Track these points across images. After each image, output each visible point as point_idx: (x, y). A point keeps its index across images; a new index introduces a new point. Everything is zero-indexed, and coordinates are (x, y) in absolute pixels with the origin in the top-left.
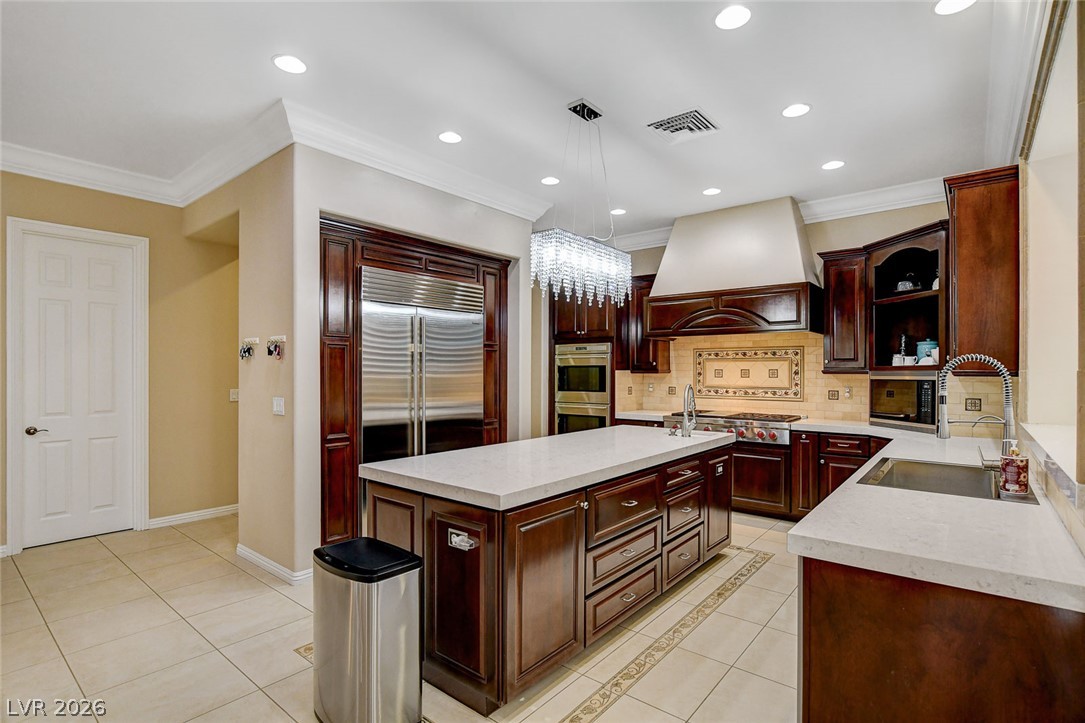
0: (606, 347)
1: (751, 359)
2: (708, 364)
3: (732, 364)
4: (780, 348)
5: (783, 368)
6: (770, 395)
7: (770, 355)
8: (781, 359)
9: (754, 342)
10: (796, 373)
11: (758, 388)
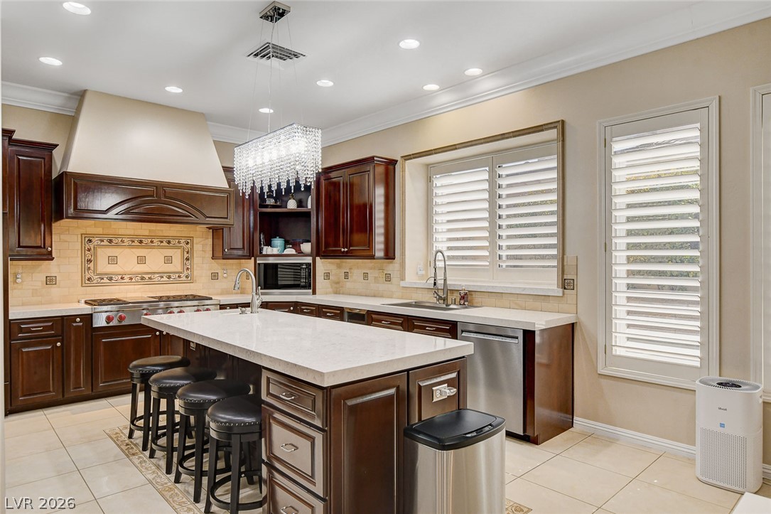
1: (147, 247)
2: (99, 251)
3: (127, 251)
4: (174, 238)
5: (177, 255)
6: (165, 279)
7: (164, 244)
8: (175, 247)
10: (187, 259)
11: (154, 273)
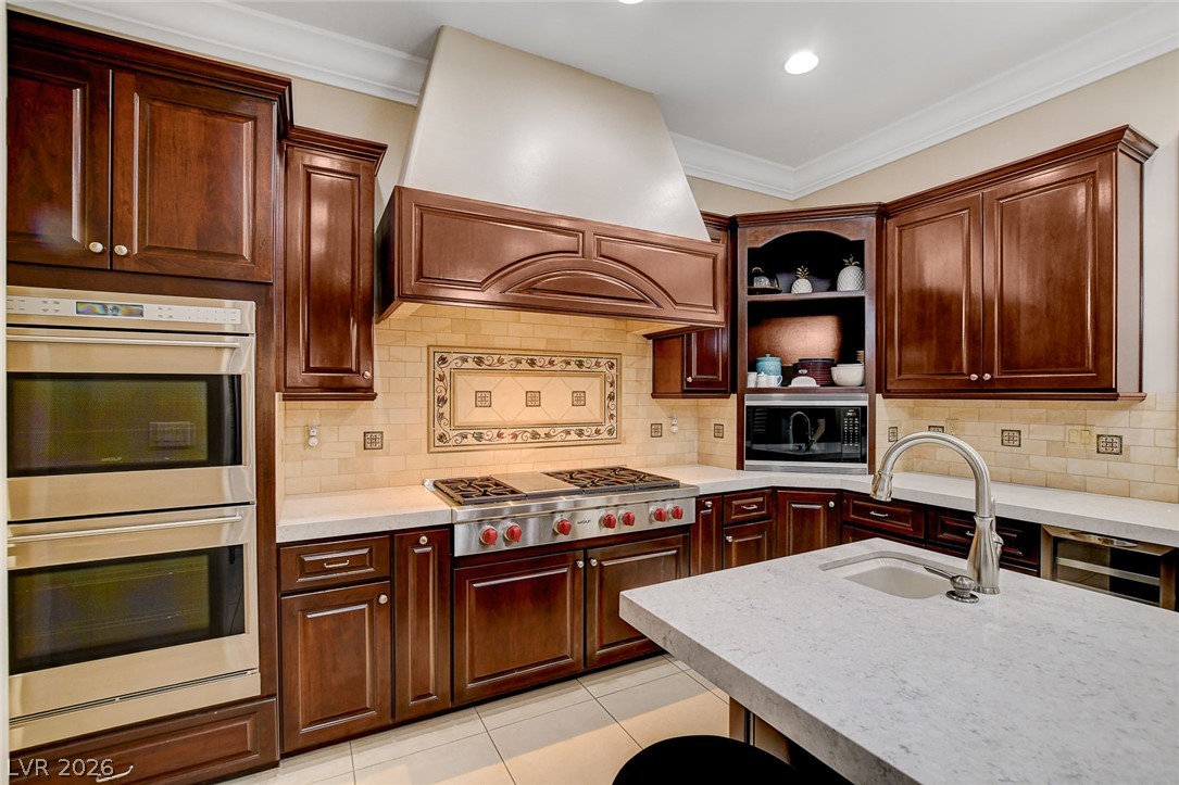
1: (542, 372)
2: (460, 380)
3: (508, 380)
4: (590, 355)
5: (593, 388)
6: (573, 436)
7: (573, 367)
8: (590, 374)
9: (548, 341)
11: (555, 425)
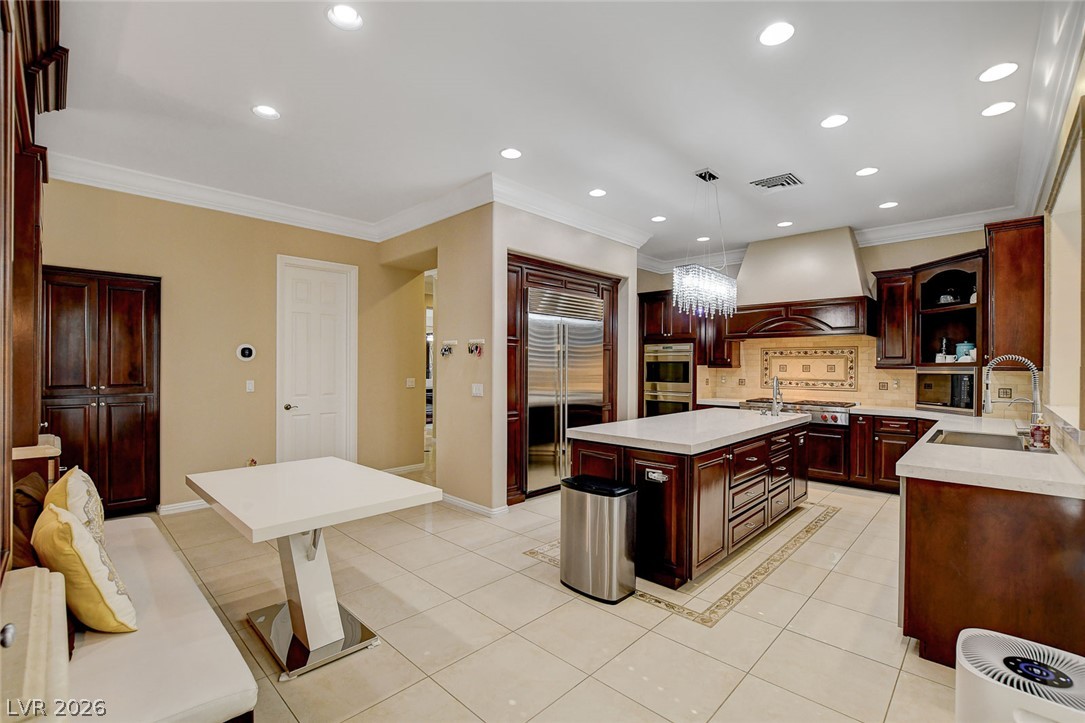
0: (689, 347)
1: (811, 357)
2: (774, 361)
3: (795, 361)
4: (837, 348)
5: (840, 364)
6: (828, 386)
7: (828, 354)
8: (838, 357)
9: (814, 343)
10: (851, 368)
11: (818, 380)
